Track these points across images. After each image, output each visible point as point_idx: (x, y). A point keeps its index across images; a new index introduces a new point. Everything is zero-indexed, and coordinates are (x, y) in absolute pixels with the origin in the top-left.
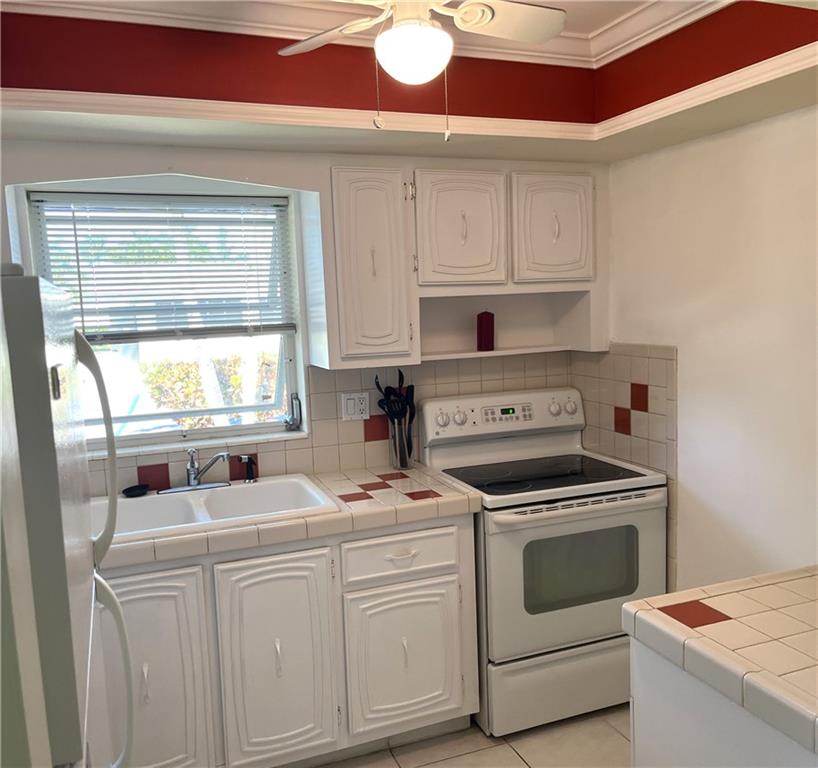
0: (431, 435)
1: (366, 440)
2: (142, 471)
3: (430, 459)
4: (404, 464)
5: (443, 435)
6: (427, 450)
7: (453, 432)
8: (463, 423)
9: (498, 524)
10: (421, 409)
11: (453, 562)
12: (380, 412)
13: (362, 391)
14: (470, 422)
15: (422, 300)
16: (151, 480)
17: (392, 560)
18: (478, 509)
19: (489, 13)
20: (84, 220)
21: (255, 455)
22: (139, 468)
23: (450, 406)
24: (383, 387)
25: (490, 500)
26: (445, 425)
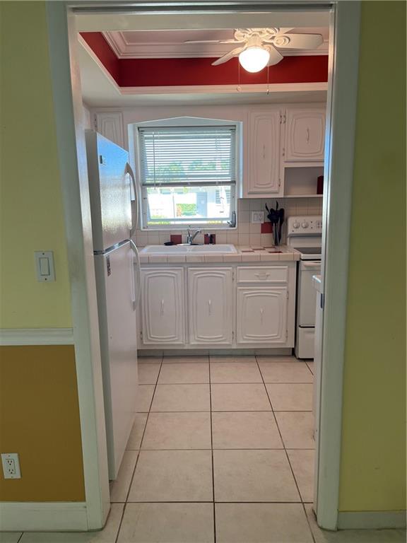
0: (290, 232)
1: (262, 232)
2: (172, 237)
3: (290, 242)
4: (276, 243)
5: (296, 232)
6: (288, 239)
7: (301, 231)
8: (306, 227)
9: (306, 266)
10: (287, 220)
11: (285, 281)
12: (268, 220)
13: (262, 211)
14: (310, 227)
15: (285, 168)
16: (175, 240)
17: (258, 276)
18: (298, 260)
19: (287, 40)
20: (157, 138)
21: (215, 235)
22: (171, 236)
23: (301, 220)
24: (269, 209)
25: (303, 256)
26: (297, 228)
